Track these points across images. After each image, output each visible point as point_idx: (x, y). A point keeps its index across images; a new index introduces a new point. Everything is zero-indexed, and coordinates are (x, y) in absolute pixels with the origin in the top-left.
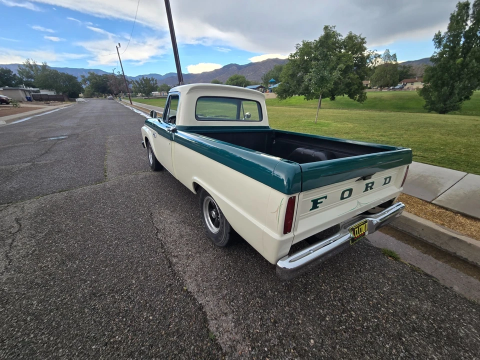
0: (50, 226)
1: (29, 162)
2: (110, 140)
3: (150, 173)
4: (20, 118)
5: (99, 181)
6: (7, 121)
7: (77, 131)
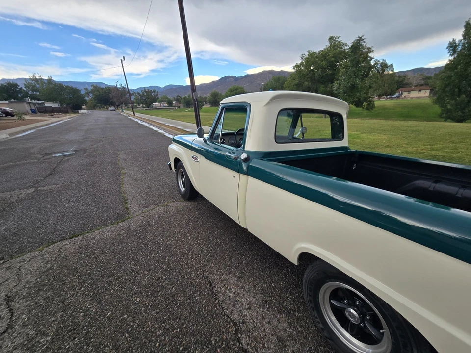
1: (31, 187)
2: (122, 157)
3: (182, 204)
4: (24, 131)
5: (121, 218)
6: (10, 135)
7: (83, 146)
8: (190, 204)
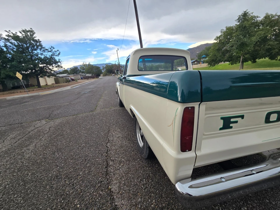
0: (60, 132)
1: (69, 102)
2: (105, 93)
4: (76, 86)
5: (92, 111)
6: (71, 87)
7: (94, 90)
8: (121, 108)
